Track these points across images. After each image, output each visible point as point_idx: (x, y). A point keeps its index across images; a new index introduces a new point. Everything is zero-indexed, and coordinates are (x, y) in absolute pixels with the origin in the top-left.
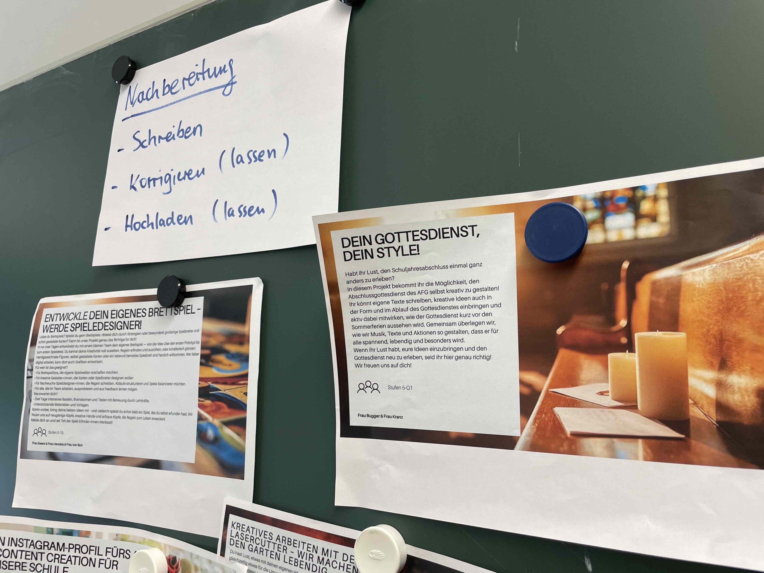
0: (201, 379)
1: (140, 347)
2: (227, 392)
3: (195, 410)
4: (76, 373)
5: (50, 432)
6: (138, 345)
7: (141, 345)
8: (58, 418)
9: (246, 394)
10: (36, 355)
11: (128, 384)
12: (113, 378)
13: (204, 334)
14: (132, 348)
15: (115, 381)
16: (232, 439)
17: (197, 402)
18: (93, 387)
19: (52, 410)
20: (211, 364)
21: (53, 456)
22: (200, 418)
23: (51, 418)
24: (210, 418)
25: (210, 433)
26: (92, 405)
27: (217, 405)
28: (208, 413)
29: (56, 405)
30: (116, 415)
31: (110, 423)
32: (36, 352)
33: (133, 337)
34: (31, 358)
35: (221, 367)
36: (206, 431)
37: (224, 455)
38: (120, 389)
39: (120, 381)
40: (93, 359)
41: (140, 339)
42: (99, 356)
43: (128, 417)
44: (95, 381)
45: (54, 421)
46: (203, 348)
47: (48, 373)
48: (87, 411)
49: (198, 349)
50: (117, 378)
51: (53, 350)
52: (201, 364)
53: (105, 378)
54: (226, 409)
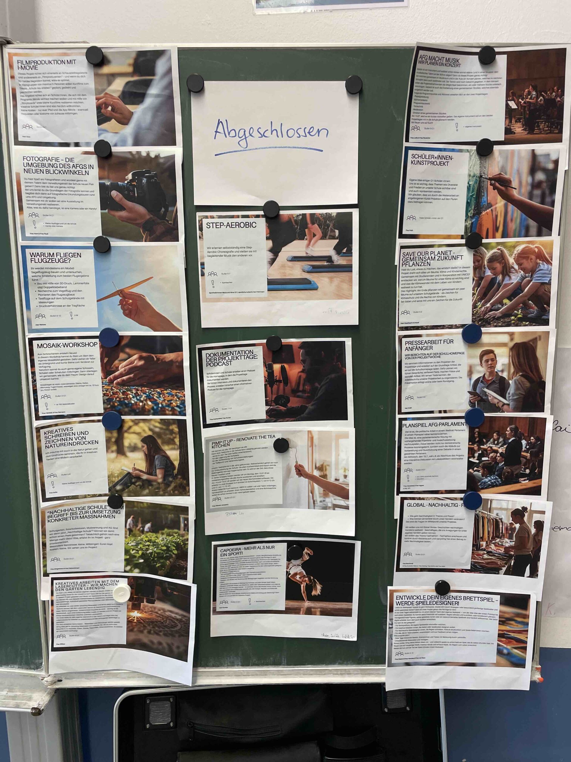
0: (499, 630)
1: (458, 614)
2: (515, 636)
3: (496, 642)
4: (420, 625)
5: (405, 653)
6: (457, 613)
7: (459, 613)
8: (410, 647)
9: (527, 638)
10: (394, 617)
11: (452, 630)
12: (443, 627)
13: (500, 612)
14: (454, 614)
15: (444, 629)
16: (518, 653)
17: (497, 639)
18: (430, 631)
19: (406, 643)
20: (506, 624)
21: (408, 664)
22: (498, 645)
23: (406, 647)
24: (505, 646)
25: (505, 651)
26: (430, 640)
27: (509, 641)
28: (504, 643)
29: (409, 640)
30: (445, 644)
31: (443, 647)
32: (394, 615)
33: (454, 609)
34: (391, 618)
35: (512, 626)
36: (503, 650)
37: (513, 660)
38: (447, 632)
39: (446, 628)
40: (430, 618)
41: (458, 610)
42: (434, 617)
43: (453, 645)
44: (431, 628)
45: (408, 648)
46: (500, 617)
47: (403, 626)
48: (428, 642)
49: (497, 618)
50: (446, 627)
51: (406, 614)
52: (499, 624)
53: (438, 627)
54: (515, 642)
